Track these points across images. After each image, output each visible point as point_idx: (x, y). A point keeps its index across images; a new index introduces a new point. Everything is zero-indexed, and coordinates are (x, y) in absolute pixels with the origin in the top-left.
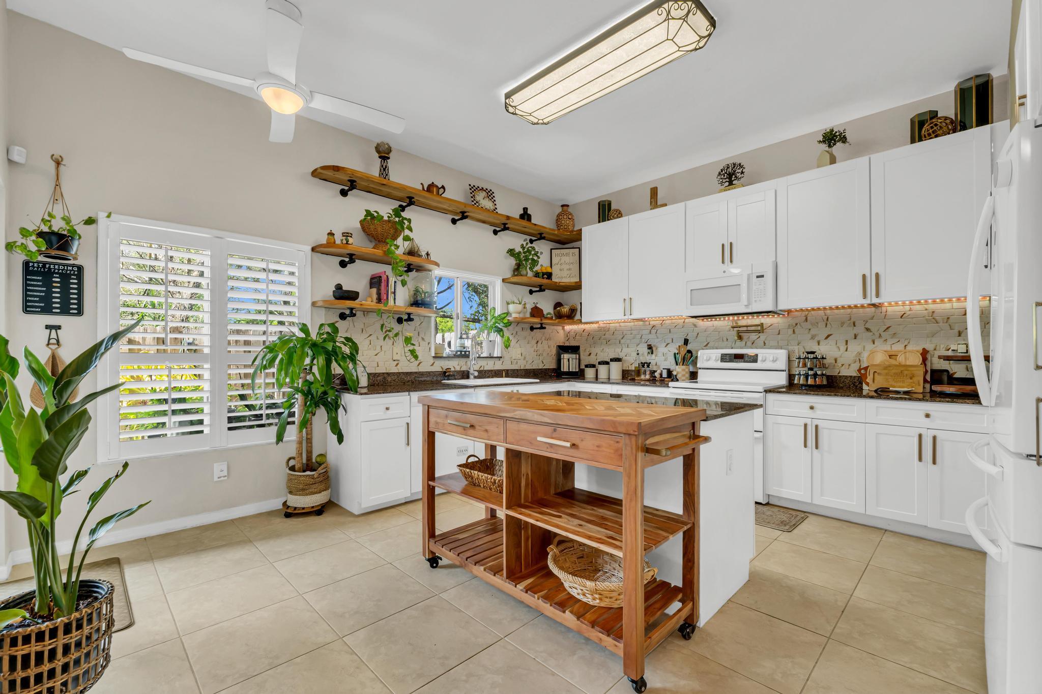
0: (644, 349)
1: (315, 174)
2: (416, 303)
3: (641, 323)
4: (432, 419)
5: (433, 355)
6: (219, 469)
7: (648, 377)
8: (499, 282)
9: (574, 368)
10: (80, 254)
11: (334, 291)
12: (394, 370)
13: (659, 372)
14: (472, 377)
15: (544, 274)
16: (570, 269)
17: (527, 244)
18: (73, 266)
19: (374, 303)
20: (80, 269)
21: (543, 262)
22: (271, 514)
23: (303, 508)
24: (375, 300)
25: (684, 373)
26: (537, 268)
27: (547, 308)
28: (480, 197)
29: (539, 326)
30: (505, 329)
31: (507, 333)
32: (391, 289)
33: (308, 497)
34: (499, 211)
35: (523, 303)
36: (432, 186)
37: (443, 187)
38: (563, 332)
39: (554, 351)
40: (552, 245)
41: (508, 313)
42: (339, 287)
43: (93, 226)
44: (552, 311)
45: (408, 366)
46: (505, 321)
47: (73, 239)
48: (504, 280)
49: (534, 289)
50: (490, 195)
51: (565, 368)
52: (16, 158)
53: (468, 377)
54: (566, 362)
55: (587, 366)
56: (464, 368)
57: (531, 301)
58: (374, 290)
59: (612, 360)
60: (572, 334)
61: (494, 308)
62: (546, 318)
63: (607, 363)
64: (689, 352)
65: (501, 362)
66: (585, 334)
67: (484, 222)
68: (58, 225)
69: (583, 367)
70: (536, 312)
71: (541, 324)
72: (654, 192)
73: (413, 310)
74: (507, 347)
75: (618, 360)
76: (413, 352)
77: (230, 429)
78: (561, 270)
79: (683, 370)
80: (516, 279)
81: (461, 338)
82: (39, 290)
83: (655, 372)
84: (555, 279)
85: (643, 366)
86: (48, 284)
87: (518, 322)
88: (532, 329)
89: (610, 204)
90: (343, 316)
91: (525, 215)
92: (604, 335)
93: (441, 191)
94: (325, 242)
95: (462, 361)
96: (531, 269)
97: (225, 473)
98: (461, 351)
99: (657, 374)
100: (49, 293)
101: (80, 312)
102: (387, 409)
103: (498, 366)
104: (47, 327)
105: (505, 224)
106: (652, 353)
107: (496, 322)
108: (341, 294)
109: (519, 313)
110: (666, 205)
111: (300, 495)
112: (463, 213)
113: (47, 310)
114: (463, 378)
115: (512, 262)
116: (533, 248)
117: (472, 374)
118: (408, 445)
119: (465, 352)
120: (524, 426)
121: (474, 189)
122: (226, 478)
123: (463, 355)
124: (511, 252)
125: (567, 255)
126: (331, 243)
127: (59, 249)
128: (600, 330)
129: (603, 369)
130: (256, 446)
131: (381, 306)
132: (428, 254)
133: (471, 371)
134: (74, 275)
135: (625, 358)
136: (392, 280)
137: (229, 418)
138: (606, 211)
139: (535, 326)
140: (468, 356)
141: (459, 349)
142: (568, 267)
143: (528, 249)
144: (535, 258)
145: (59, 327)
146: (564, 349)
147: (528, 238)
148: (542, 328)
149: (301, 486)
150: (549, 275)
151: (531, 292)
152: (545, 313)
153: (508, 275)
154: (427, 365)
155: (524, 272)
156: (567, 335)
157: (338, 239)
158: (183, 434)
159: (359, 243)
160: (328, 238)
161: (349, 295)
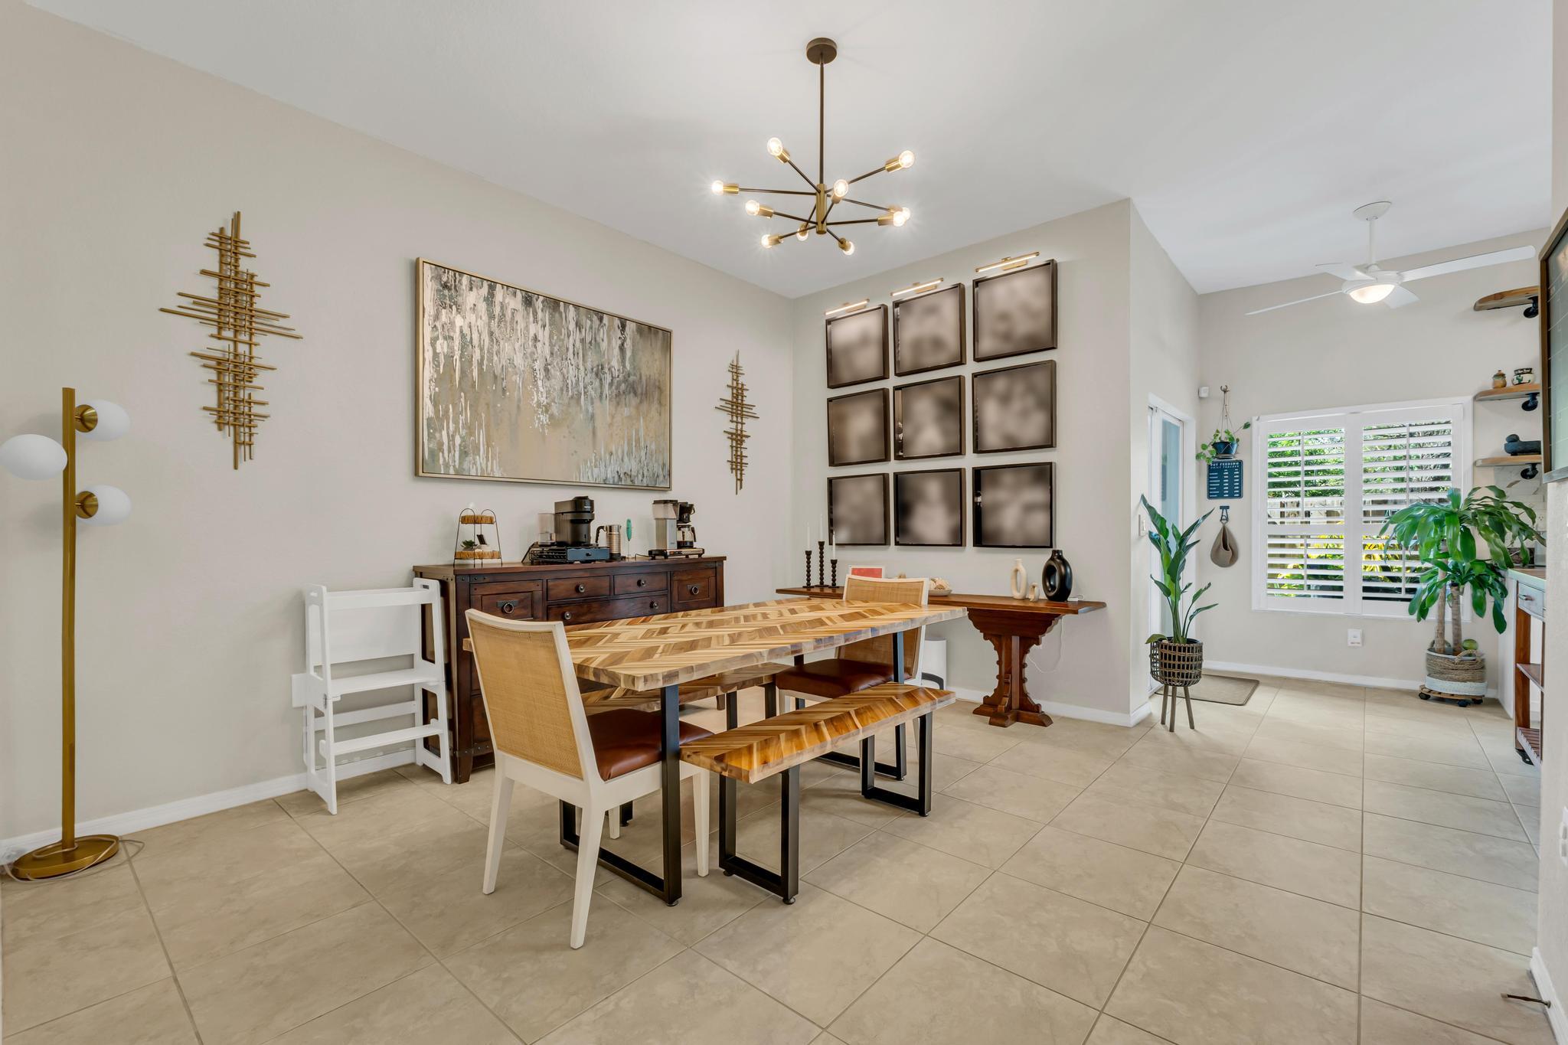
1: (1477, 308)
6: (1354, 635)
10: (1238, 454)
11: (1506, 445)
18: (1237, 461)
20: (1240, 462)
22: (1409, 693)
23: (1440, 693)
33: (1448, 682)
42: (1513, 439)
43: (1249, 429)
47: (1232, 445)
52: (1203, 395)
68: (1224, 437)
77: (1364, 598)
82: (1216, 482)
86: (1221, 477)
90: (1526, 474)
94: (1490, 387)
97: (1359, 640)
100: (1222, 483)
101: (1240, 496)
104: (1221, 508)
108: (1517, 447)
111: (1437, 678)
113: (1221, 496)
122: (1360, 645)
126: (1499, 386)
127: (1225, 453)
130: (1395, 619)
134: (1236, 468)
137: (1364, 587)
145: (1228, 507)
149: (1438, 668)
157: (1510, 378)
158: (1319, 596)
160: (1494, 383)
161: (1529, 447)
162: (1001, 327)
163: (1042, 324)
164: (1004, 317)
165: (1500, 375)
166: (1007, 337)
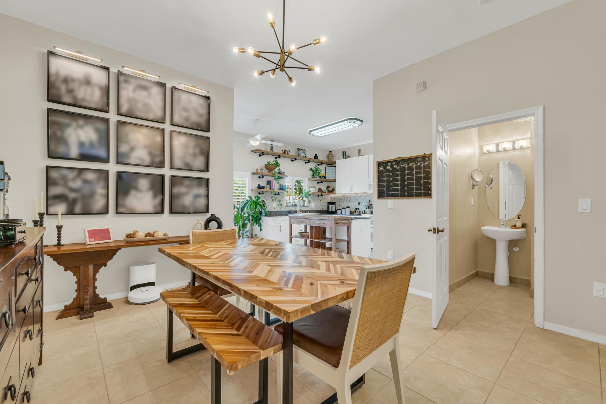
0: (357, 203)
1: (252, 152)
2: (281, 189)
3: (356, 194)
4: (292, 221)
5: (285, 205)
7: (358, 213)
8: (307, 180)
9: (333, 210)
11: (258, 186)
12: (274, 210)
13: (362, 211)
14: (297, 213)
15: (322, 176)
16: (332, 174)
17: (317, 166)
19: (269, 189)
21: (323, 173)
24: (269, 188)
25: (369, 211)
26: (321, 175)
27: (324, 188)
28: (301, 152)
29: (321, 195)
30: (309, 197)
31: (309, 198)
32: (274, 185)
34: (307, 157)
35: (315, 187)
36: (285, 151)
37: (289, 151)
38: (329, 197)
39: (326, 204)
40: (326, 165)
41: (310, 191)
42: (259, 185)
44: (326, 189)
45: (278, 209)
46: (309, 194)
48: (308, 179)
49: (319, 182)
50: (304, 151)
51: (330, 210)
53: (296, 213)
54: (330, 207)
55: (338, 209)
56: (295, 210)
57: (318, 186)
58: (269, 186)
59: (346, 207)
60: (333, 198)
61: (305, 190)
62: (324, 192)
63: (345, 208)
64: (371, 204)
65: (307, 208)
66: (338, 198)
67: (302, 160)
69: (337, 210)
70: (320, 190)
71: (322, 194)
72: (359, 150)
73: (280, 191)
74: (309, 203)
75: (349, 207)
76: (281, 204)
78: (329, 175)
79: (368, 211)
80: (313, 179)
81: (294, 200)
83: (360, 211)
84: (327, 178)
85: (357, 209)
87: (313, 194)
88: (318, 196)
89: (346, 152)
90: (259, 193)
91: (316, 157)
92: (344, 198)
93: (289, 152)
94: (256, 172)
95: (294, 207)
96: (318, 176)
98: (294, 204)
99: (361, 212)
102: (275, 221)
103: (306, 209)
105: (309, 160)
106: (360, 205)
107: (306, 194)
108: (260, 187)
109: (314, 191)
110: (363, 155)
112: (295, 158)
114: (295, 213)
115: (311, 173)
116: (319, 168)
117: (298, 212)
118: (280, 232)
119: (295, 204)
120: (314, 220)
121: (299, 150)
123: (295, 205)
124: (311, 169)
125: (332, 169)
126: (257, 172)
128: (343, 196)
129: (343, 210)
131: (271, 190)
132: (284, 173)
133: (298, 211)
135: (351, 207)
136: (274, 182)
138: (344, 155)
139: (319, 195)
140: (296, 206)
141: (293, 203)
142: (332, 173)
143: (317, 168)
144: (320, 172)
146: (330, 203)
147: (317, 164)
148: (322, 196)
150: (325, 177)
151: (318, 183)
152: (323, 190)
153: (310, 177)
154: (284, 209)
155: (315, 176)
156: (332, 198)
157: (259, 171)
159: (266, 172)
161: (262, 187)
162: (185, 114)
163: (203, 120)
164: (186, 110)
165: (257, 169)
166: (187, 119)
